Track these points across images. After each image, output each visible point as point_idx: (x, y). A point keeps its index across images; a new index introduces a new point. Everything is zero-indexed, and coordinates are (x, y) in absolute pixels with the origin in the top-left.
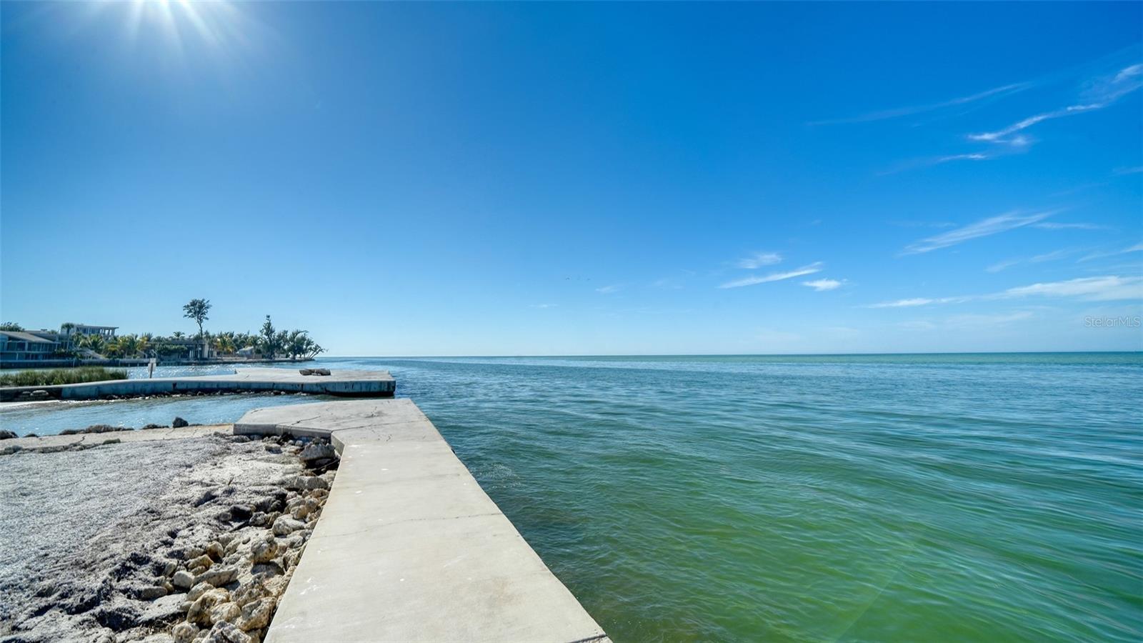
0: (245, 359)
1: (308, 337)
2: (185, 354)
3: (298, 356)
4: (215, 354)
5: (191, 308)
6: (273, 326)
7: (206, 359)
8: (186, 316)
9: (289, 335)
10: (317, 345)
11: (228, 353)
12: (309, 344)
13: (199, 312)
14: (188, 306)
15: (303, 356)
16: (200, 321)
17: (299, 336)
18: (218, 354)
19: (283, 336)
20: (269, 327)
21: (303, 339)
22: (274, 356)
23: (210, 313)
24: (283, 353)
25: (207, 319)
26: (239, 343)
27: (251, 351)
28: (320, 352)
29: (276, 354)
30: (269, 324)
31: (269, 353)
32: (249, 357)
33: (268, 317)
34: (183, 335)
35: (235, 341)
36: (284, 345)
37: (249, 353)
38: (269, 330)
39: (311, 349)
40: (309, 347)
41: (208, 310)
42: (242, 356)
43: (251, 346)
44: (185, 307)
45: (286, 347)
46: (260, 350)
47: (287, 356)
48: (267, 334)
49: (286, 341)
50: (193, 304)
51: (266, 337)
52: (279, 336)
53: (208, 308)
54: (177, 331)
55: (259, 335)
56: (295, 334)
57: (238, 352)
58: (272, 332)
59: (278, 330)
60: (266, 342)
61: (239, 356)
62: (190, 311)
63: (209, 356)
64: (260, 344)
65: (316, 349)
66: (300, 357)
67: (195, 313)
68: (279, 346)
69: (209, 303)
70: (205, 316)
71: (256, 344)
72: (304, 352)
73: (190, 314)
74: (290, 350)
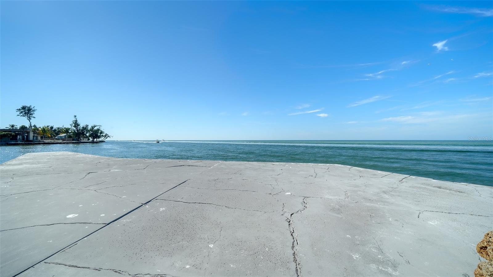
0: (61, 141)
1: (102, 129)
2: (14, 138)
3: (96, 139)
4: (39, 138)
5: (22, 110)
6: (79, 122)
7: (31, 141)
8: (18, 115)
9: (89, 128)
10: (106, 134)
11: (49, 138)
12: (102, 133)
13: (28, 113)
14: (20, 109)
15: (98, 140)
16: (29, 119)
17: (96, 128)
18: (42, 138)
19: (86, 128)
20: (76, 122)
21: (98, 130)
22: (80, 139)
23: (35, 114)
24: (86, 138)
25: (34, 117)
26: (57, 132)
27: (65, 136)
28: (108, 138)
29: (81, 138)
30: (76, 121)
31: (77, 138)
32: (63, 140)
33: (75, 116)
34: (16, 127)
35: (55, 130)
36: (87, 133)
37: (64, 137)
38: (76, 124)
39: (103, 136)
40: (101, 135)
41: (34, 112)
42: (58, 139)
43: (65, 133)
44: (17, 109)
45: (88, 135)
46: (71, 136)
47: (89, 139)
48: (75, 126)
49: (88, 131)
50: (24, 108)
51: (75, 128)
52: (83, 128)
53: (34, 111)
54: (12, 124)
55: (70, 127)
56: (93, 128)
57: (56, 137)
58: (78, 125)
59: (82, 125)
60: (74, 131)
61: (57, 139)
62: (22, 112)
63: (33, 139)
64: (70, 132)
65: (106, 136)
66: (97, 140)
67: (25, 114)
68: (83, 134)
69: (35, 108)
70: (33, 116)
71: (69, 133)
72: (99, 137)
73: (21, 114)
74: (90, 136)
